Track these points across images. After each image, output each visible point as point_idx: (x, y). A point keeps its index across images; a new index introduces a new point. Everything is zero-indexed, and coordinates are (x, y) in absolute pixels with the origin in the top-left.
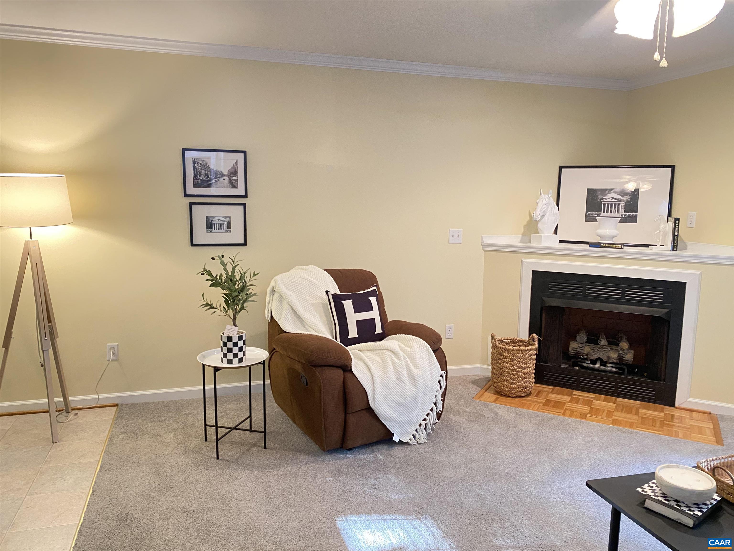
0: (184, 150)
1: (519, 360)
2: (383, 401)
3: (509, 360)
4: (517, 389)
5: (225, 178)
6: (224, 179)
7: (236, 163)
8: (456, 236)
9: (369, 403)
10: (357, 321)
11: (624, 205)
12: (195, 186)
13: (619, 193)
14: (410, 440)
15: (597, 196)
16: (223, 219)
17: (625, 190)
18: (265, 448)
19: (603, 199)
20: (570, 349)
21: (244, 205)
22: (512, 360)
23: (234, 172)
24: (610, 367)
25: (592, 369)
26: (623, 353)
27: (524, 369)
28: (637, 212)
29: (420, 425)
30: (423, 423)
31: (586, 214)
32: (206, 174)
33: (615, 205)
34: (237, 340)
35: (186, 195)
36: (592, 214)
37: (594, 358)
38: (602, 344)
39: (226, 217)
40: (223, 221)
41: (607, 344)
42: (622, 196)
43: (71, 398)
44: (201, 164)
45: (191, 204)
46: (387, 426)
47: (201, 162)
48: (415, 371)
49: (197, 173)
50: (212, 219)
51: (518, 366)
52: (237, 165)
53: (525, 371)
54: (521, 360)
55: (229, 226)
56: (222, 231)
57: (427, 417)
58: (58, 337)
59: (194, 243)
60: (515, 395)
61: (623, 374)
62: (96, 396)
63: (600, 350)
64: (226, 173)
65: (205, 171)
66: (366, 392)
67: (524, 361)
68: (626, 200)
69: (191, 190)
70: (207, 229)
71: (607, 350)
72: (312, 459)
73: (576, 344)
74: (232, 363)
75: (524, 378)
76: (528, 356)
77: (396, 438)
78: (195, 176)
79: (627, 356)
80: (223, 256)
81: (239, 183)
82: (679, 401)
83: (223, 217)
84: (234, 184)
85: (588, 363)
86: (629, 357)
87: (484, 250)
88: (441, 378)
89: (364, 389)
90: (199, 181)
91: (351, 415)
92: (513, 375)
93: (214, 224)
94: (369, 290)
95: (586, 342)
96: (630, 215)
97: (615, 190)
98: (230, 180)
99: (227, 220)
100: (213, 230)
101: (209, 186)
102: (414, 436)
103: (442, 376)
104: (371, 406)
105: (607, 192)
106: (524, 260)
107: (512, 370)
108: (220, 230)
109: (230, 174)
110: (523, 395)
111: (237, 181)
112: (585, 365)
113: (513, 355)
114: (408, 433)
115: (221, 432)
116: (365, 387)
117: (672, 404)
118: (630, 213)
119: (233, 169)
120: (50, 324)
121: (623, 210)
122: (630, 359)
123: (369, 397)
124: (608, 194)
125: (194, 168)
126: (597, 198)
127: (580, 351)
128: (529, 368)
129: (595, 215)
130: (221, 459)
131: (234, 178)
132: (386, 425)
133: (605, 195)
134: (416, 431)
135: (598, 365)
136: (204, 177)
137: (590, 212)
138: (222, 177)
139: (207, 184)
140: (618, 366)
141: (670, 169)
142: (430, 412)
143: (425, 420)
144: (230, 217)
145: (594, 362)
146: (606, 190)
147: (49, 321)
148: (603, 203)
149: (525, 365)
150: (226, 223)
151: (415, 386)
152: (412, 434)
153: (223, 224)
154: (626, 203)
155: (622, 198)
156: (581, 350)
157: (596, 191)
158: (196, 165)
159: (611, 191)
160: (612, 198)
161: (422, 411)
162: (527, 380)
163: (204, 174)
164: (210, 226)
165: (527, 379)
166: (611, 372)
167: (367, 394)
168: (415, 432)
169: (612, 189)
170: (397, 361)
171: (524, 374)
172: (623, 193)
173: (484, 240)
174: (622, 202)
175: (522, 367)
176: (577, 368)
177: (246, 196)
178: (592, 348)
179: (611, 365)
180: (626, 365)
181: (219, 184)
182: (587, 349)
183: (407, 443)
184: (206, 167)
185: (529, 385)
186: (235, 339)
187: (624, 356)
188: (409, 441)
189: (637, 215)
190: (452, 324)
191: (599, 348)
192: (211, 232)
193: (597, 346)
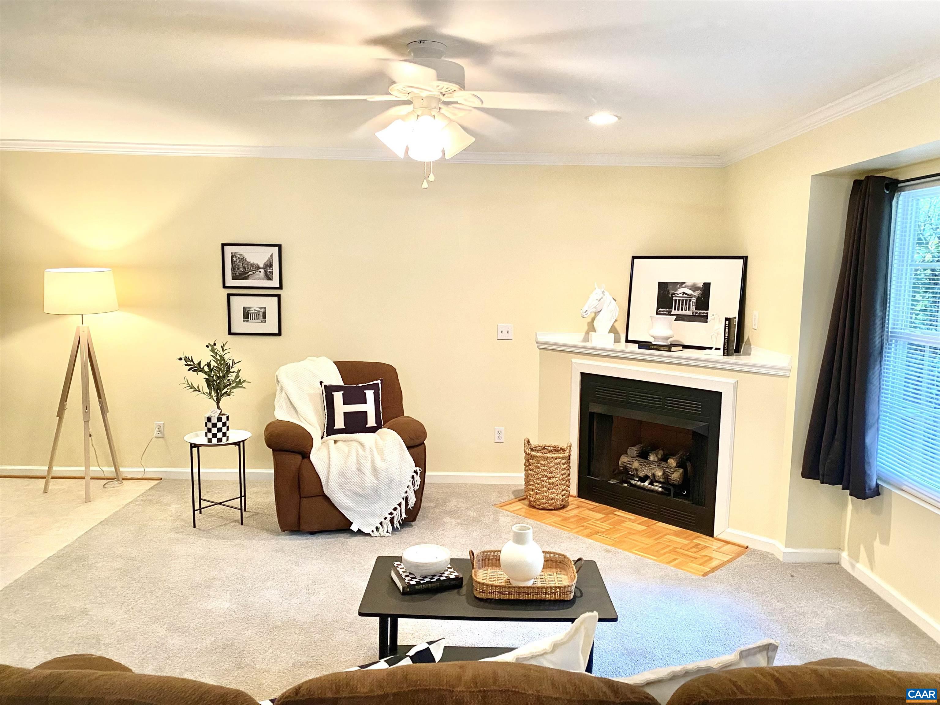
0: (223, 245)
1: (544, 468)
2: (339, 489)
3: (534, 468)
4: (542, 501)
5: (261, 270)
6: (260, 272)
7: (272, 256)
8: (505, 332)
9: (323, 489)
10: (345, 413)
11: (695, 301)
12: (234, 278)
13: (690, 288)
14: (373, 531)
15: (668, 291)
16: (259, 309)
17: (697, 284)
18: (242, 524)
19: (674, 294)
20: (620, 462)
21: (279, 296)
22: (538, 468)
23: (269, 265)
24: (657, 487)
25: (639, 487)
26: (670, 472)
27: (550, 478)
28: (708, 310)
29: (385, 518)
30: (389, 517)
31: (657, 311)
32: (244, 267)
33: (686, 301)
34: (216, 421)
35: (224, 287)
36: (663, 311)
37: (642, 474)
38: (651, 460)
39: (261, 308)
40: (259, 311)
41: (657, 460)
42: (694, 291)
43: (121, 469)
44: (239, 258)
45: (229, 295)
46: (345, 515)
47: (238, 256)
48: (379, 464)
49: (235, 266)
50: (248, 309)
51: (542, 475)
52: (272, 258)
53: (550, 481)
54: (545, 468)
55: (264, 317)
56: (258, 321)
57: (393, 512)
58: (108, 411)
59: (232, 331)
60: (541, 507)
61: (669, 495)
62: (142, 469)
63: (647, 466)
64: (261, 265)
65: (243, 264)
66: (320, 479)
67: (548, 470)
68: (697, 296)
69: (230, 282)
70: (244, 318)
71: (654, 466)
72: (271, 536)
73: (626, 458)
74: (211, 442)
75: (549, 489)
76: (553, 464)
77: (354, 528)
78: (234, 269)
79: (673, 475)
80: (215, 344)
81: (274, 275)
82: (717, 530)
83: (259, 308)
84: (269, 276)
85: (636, 481)
86: (676, 476)
87: (540, 348)
88: (415, 475)
89: (318, 475)
90: (237, 273)
91: (305, 499)
92: (538, 484)
93: (250, 314)
94: (371, 383)
95: (637, 456)
96: (701, 313)
97: (687, 284)
98: (266, 272)
99: (263, 310)
100: (250, 320)
101: (246, 278)
102: (377, 529)
103: (416, 472)
104: (325, 492)
105: (678, 286)
106: (574, 360)
107: (538, 479)
108: (256, 320)
109: (266, 267)
110: (550, 508)
111: (272, 273)
112: (633, 482)
113: (538, 462)
114: (372, 525)
115: (204, 504)
116: (319, 474)
117: (710, 532)
118: (700, 311)
119: (269, 262)
120: (100, 400)
121: (694, 307)
122: (675, 479)
123: (323, 484)
124: (679, 288)
125: (233, 261)
126: (668, 293)
127: (629, 466)
128: (556, 478)
129: (666, 312)
130: (197, 529)
131: (269, 270)
132: (343, 513)
133: (677, 290)
134: (381, 523)
135: (646, 483)
136: (241, 270)
137: (661, 309)
138: (258, 270)
139: (243, 276)
140: (665, 486)
141: (741, 261)
142: (398, 507)
143: (391, 514)
144: (265, 308)
145: (643, 480)
146: (677, 283)
147: (100, 397)
148: (674, 298)
149: (550, 475)
150: (261, 314)
151: (377, 479)
152: (375, 527)
153: (259, 314)
154: (698, 299)
155: (693, 293)
156: (630, 464)
157: (668, 285)
158: (234, 259)
159: (682, 285)
160: (684, 293)
161: (388, 505)
162: (554, 492)
163: (242, 266)
164: (247, 315)
165: (554, 490)
166: (657, 492)
167: (321, 481)
168: (379, 526)
169: (684, 283)
170: (361, 452)
171: (550, 484)
172: (694, 288)
173: (538, 337)
174: (693, 298)
175: (546, 475)
176: (626, 485)
177: (281, 288)
178: (640, 463)
179: (657, 484)
180: (674, 485)
181: (255, 276)
182: (636, 464)
183: (369, 535)
184: (243, 259)
185: (556, 497)
186: (214, 420)
187: (670, 474)
188: (371, 533)
189: (707, 313)
190: (502, 427)
191: (647, 464)
192: (247, 321)
193: (647, 461)
